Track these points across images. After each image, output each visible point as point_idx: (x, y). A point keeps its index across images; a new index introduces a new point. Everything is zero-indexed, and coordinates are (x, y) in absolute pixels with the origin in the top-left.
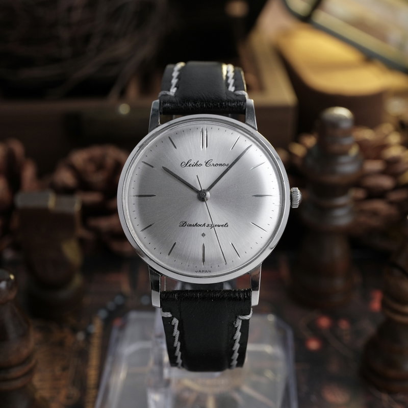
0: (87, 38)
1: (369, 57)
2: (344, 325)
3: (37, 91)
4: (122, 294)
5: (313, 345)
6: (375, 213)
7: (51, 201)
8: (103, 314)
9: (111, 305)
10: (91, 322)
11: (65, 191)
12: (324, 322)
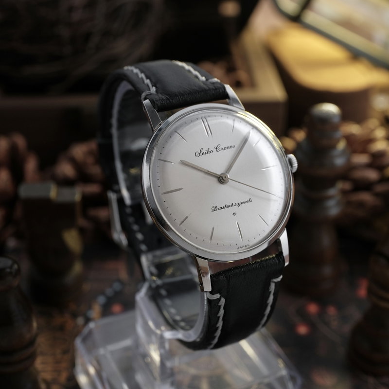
0: (88, 37)
1: (356, 55)
2: (332, 311)
3: (39, 87)
4: (119, 281)
5: (303, 330)
6: (361, 204)
7: (53, 192)
8: (101, 300)
9: (109, 292)
10: (90, 308)
11: (66, 183)
12: (313, 308)
